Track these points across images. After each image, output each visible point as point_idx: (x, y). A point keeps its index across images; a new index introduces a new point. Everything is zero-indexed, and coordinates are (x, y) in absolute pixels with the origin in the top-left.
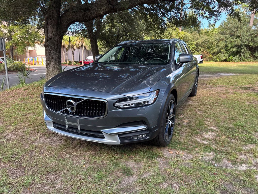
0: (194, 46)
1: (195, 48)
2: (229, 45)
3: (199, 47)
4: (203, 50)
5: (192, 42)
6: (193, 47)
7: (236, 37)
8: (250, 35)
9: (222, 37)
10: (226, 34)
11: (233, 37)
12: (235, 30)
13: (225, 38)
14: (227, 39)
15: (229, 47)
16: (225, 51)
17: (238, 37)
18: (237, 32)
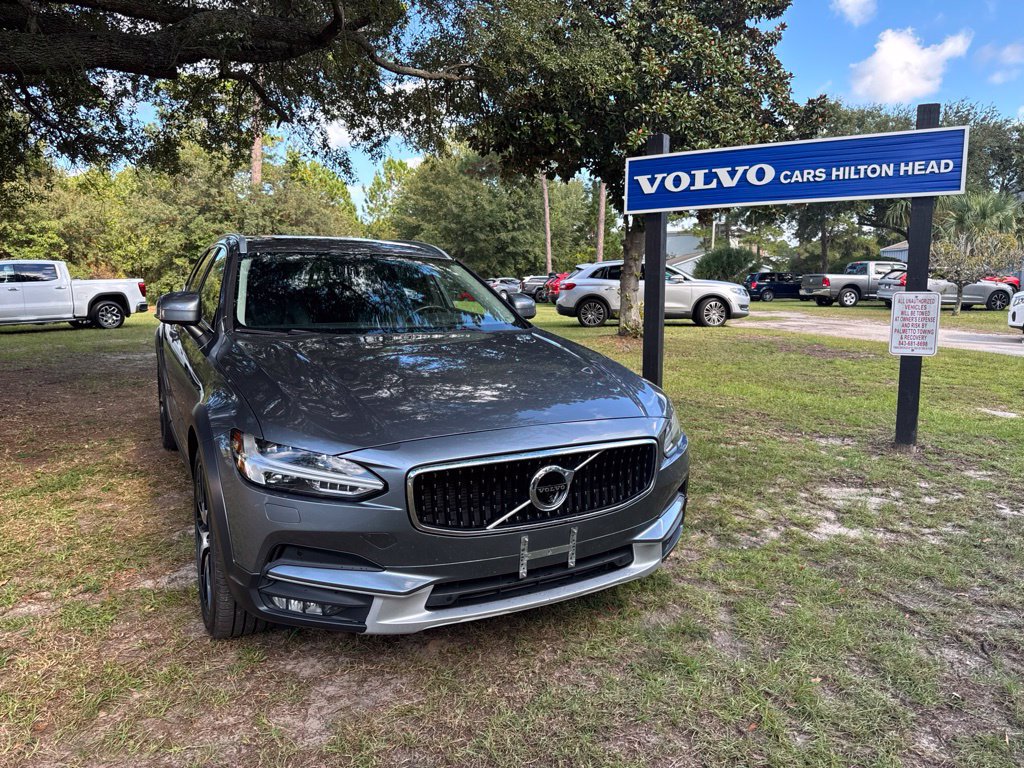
0: (56, 239)
1: (64, 248)
2: (199, 243)
3: (79, 246)
4: (97, 260)
5: (44, 223)
6: (50, 245)
7: (220, 216)
8: (265, 213)
9: (170, 212)
10: (182, 201)
11: (208, 215)
12: (214, 191)
13: (179, 217)
14: (190, 222)
15: (201, 249)
16: (187, 264)
17: (227, 216)
18: (222, 199)
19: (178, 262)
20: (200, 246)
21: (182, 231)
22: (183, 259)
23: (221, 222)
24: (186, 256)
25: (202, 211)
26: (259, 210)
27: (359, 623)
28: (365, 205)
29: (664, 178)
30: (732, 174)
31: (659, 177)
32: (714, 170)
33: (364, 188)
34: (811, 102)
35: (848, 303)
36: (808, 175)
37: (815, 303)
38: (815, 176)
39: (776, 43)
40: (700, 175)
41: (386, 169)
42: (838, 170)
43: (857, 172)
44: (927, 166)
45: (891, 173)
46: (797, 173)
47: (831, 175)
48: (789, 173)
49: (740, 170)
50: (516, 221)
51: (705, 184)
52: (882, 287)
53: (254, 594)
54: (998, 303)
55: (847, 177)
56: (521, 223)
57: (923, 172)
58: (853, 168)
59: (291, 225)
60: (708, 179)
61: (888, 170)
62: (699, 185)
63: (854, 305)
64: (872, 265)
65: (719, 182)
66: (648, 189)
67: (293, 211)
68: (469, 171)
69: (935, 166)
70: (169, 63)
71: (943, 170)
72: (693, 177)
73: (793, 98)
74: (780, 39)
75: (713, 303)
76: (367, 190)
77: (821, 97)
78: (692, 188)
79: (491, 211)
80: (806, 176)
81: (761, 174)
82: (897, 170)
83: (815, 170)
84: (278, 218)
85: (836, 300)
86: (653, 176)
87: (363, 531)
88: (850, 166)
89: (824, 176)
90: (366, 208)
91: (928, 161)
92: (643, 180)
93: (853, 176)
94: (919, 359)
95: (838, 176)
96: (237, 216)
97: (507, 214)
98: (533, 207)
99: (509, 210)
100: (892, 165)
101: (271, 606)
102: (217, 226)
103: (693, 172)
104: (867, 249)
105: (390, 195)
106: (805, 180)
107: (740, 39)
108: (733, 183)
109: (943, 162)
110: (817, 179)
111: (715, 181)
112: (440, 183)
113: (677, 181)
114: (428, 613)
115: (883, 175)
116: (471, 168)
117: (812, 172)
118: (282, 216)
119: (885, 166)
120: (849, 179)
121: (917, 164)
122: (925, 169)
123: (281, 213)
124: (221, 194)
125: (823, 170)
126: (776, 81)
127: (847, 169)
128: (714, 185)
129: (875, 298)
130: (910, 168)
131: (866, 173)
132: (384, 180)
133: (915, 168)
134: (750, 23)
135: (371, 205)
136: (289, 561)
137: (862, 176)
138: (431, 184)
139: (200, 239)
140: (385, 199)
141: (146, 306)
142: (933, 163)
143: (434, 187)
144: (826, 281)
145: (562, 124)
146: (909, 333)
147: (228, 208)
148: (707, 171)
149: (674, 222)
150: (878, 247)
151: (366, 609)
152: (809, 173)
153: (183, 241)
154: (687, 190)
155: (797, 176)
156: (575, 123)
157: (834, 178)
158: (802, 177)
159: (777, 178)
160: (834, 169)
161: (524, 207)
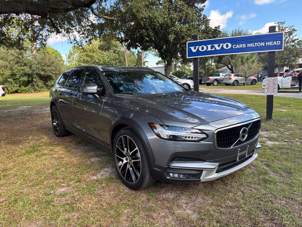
7: (23, 65)
8: (38, 63)
9: (6, 64)
10: (9, 60)
11: (19, 64)
12: (20, 56)
13: (9, 65)
14: (13, 67)
15: (17, 75)
16: (12, 81)
17: (25, 65)
18: (23, 59)
19: (9, 80)
20: (17, 74)
21: (10, 70)
22: (11, 79)
23: (23, 66)
24: (12, 78)
25: (17, 63)
26: (36, 62)
27: (198, 179)
28: (67, 60)
29: (199, 47)
30: (219, 46)
31: (197, 47)
32: (213, 45)
33: (66, 55)
34: (216, 27)
35: (215, 84)
36: (241, 46)
37: (206, 85)
38: (243, 46)
39: (202, 11)
40: (209, 46)
41: (73, 49)
42: (249, 44)
43: (254, 45)
44: (273, 43)
45: (264, 45)
46: (238, 45)
47: (247, 46)
48: (235, 45)
49: (221, 45)
50: (116, 64)
51: (211, 49)
52: (224, 80)
53: (165, 173)
54: (254, 83)
55: (252, 46)
56: (117, 64)
57: (272, 45)
58: (253, 44)
59: (47, 67)
60: (212, 48)
61: (263, 44)
62: (209, 49)
63: (217, 85)
64: (221, 74)
65: (215, 48)
66: (194, 51)
67: (48, 62)
68: (102, 49)
69: (276, 43)
70: (45, 12)
71: (277, 44)
72: (207, 47)
73: (210, 26)
74: (204, 10)
75: (185, 86)
76: (67, 55)
77: (219, 26)
78: (207, 50)
79: (108, 61)
80: (240, 46)
81: (227, 46)
82: (265, 44)
83: (243, 44)
84: (43, 65)
85: (212, 84)
86: (195, 47)
87: (201, 150)
88: (252, 43)
89: (245, 46)
90: (67, 61)
91: (274, 41)
92: (192, 48)
93: (253, 46)
94: (273, 96)
95: (249, 46)
96: (29, 64)
97: (113, 62)
98: (121, 60)
99: (114, 61)
100: (264, 43)
101: (170, 177)
102: (22, 68)
103: (207, 46)
104: (213, 70)
105: (74, 56)
106: (240, 47)
107: (195, 9)
108: (219, 49)
109: (278, 42)
110: (243, 47)
111: (214, 48)
112: (92, 52)
113: (203, 48)
114: (216, 174)
115: (262, 45)
116: (102, 48)
117: (242, 45)
118: (44, 64)
119: (262, 43)
120: (252, 47)
121: (271, 42)
122: (273, 44)
123: (44, 63)
124: (23, 58)
125: (245, 44)
126: (206, 21)
127: (252, 44)
128: (214, 49)
129: (223, 83)
130: (269, 43)
131: (257, 45)
132: (72, 52)
133: (270, 43)
134: (196, 5)
135: (69, 60)
136: (176, 162)
137: (256, 46)
138: (89, 53)
139: (17, 72)
140: (73, 58)
141: (5, 94)
142: (275, 42)
143: (90, 54)
144: (209, 79)
145: (148, 33)
146: (270, 89)
147: (26, 62)
148: (211, 45)
149: (161, 64)
150: (216, 69)
151: (201, 174)
152: (241, 45)
153: (11, 73)
154: (206, 51)
155: (238, 46)
156: (152, 33)
157: (248, 46)
158: (239, 47)
159: (232, 47)
160: (248, 44)
161: (119, 60)
